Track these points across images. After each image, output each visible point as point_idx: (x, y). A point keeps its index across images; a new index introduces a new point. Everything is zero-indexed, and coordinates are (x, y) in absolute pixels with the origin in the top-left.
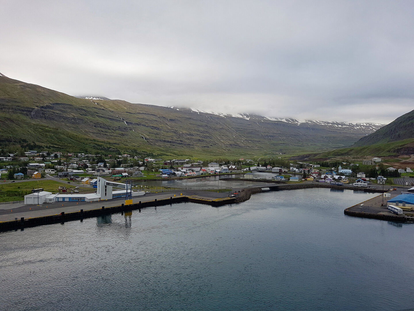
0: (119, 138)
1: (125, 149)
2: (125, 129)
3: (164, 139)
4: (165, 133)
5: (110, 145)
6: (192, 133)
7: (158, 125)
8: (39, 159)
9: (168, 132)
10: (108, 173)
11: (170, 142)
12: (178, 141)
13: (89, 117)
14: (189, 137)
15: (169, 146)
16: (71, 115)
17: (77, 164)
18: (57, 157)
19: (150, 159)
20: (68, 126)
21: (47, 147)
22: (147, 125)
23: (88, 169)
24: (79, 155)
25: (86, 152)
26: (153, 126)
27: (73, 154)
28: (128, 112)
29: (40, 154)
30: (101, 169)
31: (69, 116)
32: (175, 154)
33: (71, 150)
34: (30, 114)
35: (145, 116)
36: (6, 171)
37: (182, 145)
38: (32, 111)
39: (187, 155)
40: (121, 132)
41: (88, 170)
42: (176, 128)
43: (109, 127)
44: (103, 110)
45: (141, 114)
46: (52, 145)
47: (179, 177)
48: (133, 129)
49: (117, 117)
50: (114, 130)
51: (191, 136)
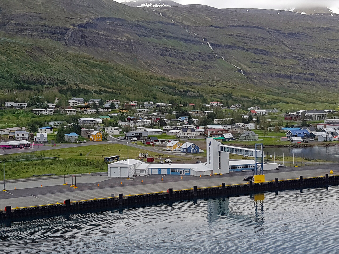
0: (200, 73)
1: (212, 92)
2: (210, 56)
3: (278, 72)
4: (279, 60)
5: (187, 87)
6: (333, 58)
7: (267, 46)
8: (90, 111)
9: (285, 58)
10: (199, 134)
11: (291, 77)
12: (304, 74)
13: (152, 39)
14: (327, 66)
15: (289, 84)
16: (124, 37)
17: (148, 119)
18: (115, 108)
19: (258, 109)
20: (120, 55)
21: (96, 92)
22: (246, 48)
23: (167, 127)
24: (146, 103)
25: (155, 98)
26: (257, 49)
27: (136, 103)
28: (213, 25)
29: (90, 103)
30: (185, 127)
31: (121, 39)
32: (299, 99)
33: (132, 96)
34: (63, 38)
35: (243, 31)
36: (51, 130)
37: (314, 82)
38: (65, 33)
39: (323, 102)
40: (203, 63)
41: (166, 129)
42: (302, 50)
43: (183, 54)
44: (173, 24)
45: (236, 26)
46: (103, 89)
47: (322, 141)
48: (222, 56)
49: (196, 37)
50: (192, 60)
51: (331, 64)
